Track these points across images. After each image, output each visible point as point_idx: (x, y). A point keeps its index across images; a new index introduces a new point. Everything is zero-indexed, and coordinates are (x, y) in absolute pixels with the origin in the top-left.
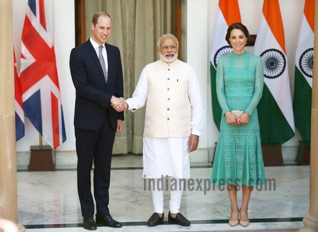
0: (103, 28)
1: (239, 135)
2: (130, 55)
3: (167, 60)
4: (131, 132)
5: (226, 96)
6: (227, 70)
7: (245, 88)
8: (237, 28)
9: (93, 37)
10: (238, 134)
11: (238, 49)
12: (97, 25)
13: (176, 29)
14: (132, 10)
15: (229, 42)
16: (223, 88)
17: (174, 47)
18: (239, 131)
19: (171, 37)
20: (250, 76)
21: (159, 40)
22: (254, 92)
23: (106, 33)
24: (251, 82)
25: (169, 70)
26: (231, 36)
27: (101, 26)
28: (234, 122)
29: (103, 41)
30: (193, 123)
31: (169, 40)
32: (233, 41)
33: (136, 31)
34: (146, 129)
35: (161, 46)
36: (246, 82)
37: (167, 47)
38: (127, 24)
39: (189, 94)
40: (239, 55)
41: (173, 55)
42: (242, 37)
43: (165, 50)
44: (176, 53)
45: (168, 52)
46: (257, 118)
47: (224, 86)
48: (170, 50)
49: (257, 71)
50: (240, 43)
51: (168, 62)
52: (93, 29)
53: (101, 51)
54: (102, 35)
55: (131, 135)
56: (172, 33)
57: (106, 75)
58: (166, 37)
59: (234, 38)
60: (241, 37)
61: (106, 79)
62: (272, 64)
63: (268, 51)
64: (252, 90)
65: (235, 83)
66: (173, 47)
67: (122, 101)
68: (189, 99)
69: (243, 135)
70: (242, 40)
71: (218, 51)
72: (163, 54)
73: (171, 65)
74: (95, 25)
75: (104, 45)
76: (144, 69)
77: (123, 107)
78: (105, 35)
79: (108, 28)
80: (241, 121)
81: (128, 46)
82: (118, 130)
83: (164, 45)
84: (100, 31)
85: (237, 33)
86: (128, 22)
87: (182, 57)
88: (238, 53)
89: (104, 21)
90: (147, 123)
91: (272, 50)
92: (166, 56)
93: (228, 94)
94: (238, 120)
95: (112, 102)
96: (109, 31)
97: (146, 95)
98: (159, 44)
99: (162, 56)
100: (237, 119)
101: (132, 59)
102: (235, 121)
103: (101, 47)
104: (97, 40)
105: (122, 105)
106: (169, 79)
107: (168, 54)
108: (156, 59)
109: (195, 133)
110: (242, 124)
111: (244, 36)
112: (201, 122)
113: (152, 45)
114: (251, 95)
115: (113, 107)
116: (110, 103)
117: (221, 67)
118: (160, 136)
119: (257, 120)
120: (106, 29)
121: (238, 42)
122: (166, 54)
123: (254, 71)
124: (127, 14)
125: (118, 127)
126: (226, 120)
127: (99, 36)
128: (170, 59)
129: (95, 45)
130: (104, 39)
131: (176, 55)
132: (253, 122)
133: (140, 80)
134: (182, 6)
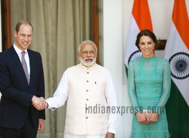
0: (24, 35)
1: (150, 132)
2: (52, 58)
3: (86, 64)
4: (54, 129)
5: (137, 97)
6: (137, 72)
7: (154, 89)
8: (146, 35)
9: (16, 43)
10: (148, 131)
11: (148, 54)
12: (19, 33)
13: (94, 35)
14: (54, 18)
15: (139, 48)
16: (134, 89)
17: (93, 52)
18: (149, 129)
19: (90, 44)
20: (158, 78)
21: (80, 46)
22: (162, 93)
23: (26, 40)
24: (159, 83)
25: (88, 73)
26: (140, 42)
27: (23, 33)
28: (144, 121)
29: (24, 47)
30: (109, 122)
31: (89, 46)
32: (142, 47)
33: (59, 37)
34: (66, 127)
35: (81, 51)
36: (155, 84)
37: (86, 52)
38: (50, 31)
39: (106, 95)
40: (148, 59)
41: (92, 60)
42: (151, 43)
43: (85, 55)
44: (94, 58)
45: (88, 57)
46: (166, 116)
47: (135, 87)
48: (89, 55)
49: (165, 74)
50: (149, 49)
51: (87, 66)
52: (16, 36)
53: (23, 56)
54: (23, 41)
55: (54, 132)
56: (90, 39)
57: (29, 78)
58: (86, 44)
59: (143, 44)
60: (149, 43)
61: (29, 81)
62: (181, 66)
63: (177, 54)
64: (160, 91)
65: (145, 84)
66: (91, 52)
67: (42, 100)
68: (106, 100)
69: (153, 132)
70: (150, 46)
71: (132, 55)
72: (83, 58)
73: (90, 68)
74: (17, 32)
75: (26, 51)
76: (66, 72)
77: (43, 105)
78: (26, 42)
79: (28, 36)
80: (151, 120)
81: (50, 51)
82: (39, 129)
83: (83, 51)
84: (21, 38)
85: (146, 39)
86: (51, 29)
87: (99, 62)
88: (147, 57)
89: (26, 29)
90: (68, 121)
91: (181, 53)
92: (86, 60)
93: (138, 95)
94: (148, 119)
95: (33, 101)
96: (30, 38)
97: (66, 95)
98: (79, 49)
99: (82, 61)
100: (147, 117)
101: (55, 62)
102: (145, 119)
103: (23, 53)
104: (20, 46)
105: (42, 104)
106: (88, 81)
107: (88, 58)
108: (76, 63)
109: (111, 131)
110: (151, 123)
111: (152, 42)
112: (117, 121)
113: (73, 50)
114: (159, 95)
115: (34, 106)
116: (32, 102)
117: (132, 70)
118: (79, 134)
119: (166, 118)
120: (27, 36)
121: (147, 47)
122: (86, 59)
123: (161, 73)
124: (50, 22)
125: (40, 125)
126: (137, 119)
127: (20, 42)
128: (89, 64)
129: (18, 51)
130: (25, 45)
131: (95, 60)
132: (162, 120)
133: (61, 81)
134: (100, 14)
